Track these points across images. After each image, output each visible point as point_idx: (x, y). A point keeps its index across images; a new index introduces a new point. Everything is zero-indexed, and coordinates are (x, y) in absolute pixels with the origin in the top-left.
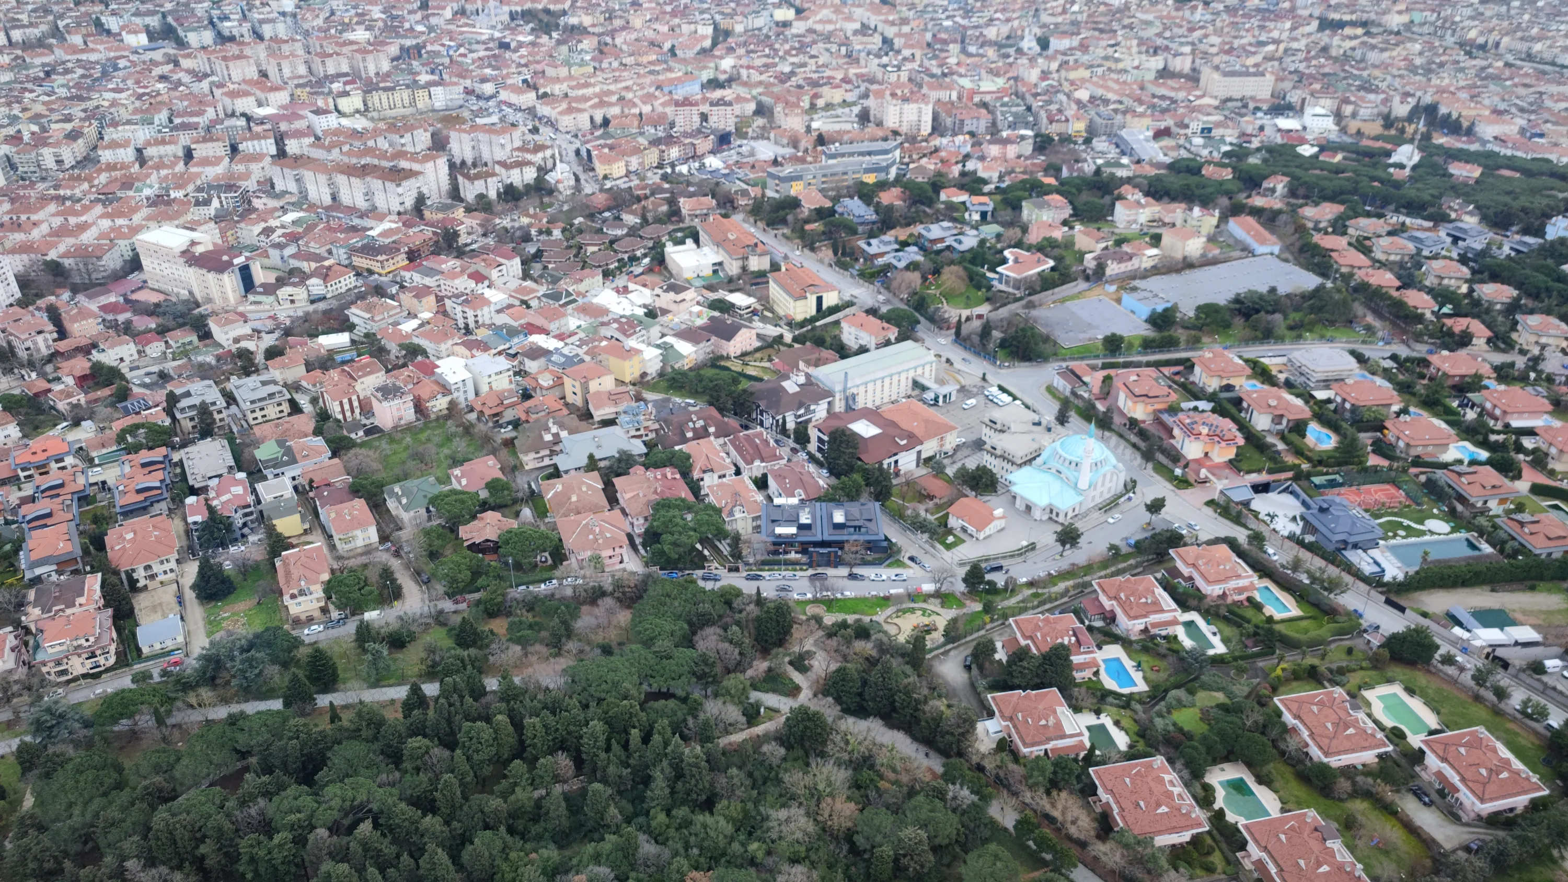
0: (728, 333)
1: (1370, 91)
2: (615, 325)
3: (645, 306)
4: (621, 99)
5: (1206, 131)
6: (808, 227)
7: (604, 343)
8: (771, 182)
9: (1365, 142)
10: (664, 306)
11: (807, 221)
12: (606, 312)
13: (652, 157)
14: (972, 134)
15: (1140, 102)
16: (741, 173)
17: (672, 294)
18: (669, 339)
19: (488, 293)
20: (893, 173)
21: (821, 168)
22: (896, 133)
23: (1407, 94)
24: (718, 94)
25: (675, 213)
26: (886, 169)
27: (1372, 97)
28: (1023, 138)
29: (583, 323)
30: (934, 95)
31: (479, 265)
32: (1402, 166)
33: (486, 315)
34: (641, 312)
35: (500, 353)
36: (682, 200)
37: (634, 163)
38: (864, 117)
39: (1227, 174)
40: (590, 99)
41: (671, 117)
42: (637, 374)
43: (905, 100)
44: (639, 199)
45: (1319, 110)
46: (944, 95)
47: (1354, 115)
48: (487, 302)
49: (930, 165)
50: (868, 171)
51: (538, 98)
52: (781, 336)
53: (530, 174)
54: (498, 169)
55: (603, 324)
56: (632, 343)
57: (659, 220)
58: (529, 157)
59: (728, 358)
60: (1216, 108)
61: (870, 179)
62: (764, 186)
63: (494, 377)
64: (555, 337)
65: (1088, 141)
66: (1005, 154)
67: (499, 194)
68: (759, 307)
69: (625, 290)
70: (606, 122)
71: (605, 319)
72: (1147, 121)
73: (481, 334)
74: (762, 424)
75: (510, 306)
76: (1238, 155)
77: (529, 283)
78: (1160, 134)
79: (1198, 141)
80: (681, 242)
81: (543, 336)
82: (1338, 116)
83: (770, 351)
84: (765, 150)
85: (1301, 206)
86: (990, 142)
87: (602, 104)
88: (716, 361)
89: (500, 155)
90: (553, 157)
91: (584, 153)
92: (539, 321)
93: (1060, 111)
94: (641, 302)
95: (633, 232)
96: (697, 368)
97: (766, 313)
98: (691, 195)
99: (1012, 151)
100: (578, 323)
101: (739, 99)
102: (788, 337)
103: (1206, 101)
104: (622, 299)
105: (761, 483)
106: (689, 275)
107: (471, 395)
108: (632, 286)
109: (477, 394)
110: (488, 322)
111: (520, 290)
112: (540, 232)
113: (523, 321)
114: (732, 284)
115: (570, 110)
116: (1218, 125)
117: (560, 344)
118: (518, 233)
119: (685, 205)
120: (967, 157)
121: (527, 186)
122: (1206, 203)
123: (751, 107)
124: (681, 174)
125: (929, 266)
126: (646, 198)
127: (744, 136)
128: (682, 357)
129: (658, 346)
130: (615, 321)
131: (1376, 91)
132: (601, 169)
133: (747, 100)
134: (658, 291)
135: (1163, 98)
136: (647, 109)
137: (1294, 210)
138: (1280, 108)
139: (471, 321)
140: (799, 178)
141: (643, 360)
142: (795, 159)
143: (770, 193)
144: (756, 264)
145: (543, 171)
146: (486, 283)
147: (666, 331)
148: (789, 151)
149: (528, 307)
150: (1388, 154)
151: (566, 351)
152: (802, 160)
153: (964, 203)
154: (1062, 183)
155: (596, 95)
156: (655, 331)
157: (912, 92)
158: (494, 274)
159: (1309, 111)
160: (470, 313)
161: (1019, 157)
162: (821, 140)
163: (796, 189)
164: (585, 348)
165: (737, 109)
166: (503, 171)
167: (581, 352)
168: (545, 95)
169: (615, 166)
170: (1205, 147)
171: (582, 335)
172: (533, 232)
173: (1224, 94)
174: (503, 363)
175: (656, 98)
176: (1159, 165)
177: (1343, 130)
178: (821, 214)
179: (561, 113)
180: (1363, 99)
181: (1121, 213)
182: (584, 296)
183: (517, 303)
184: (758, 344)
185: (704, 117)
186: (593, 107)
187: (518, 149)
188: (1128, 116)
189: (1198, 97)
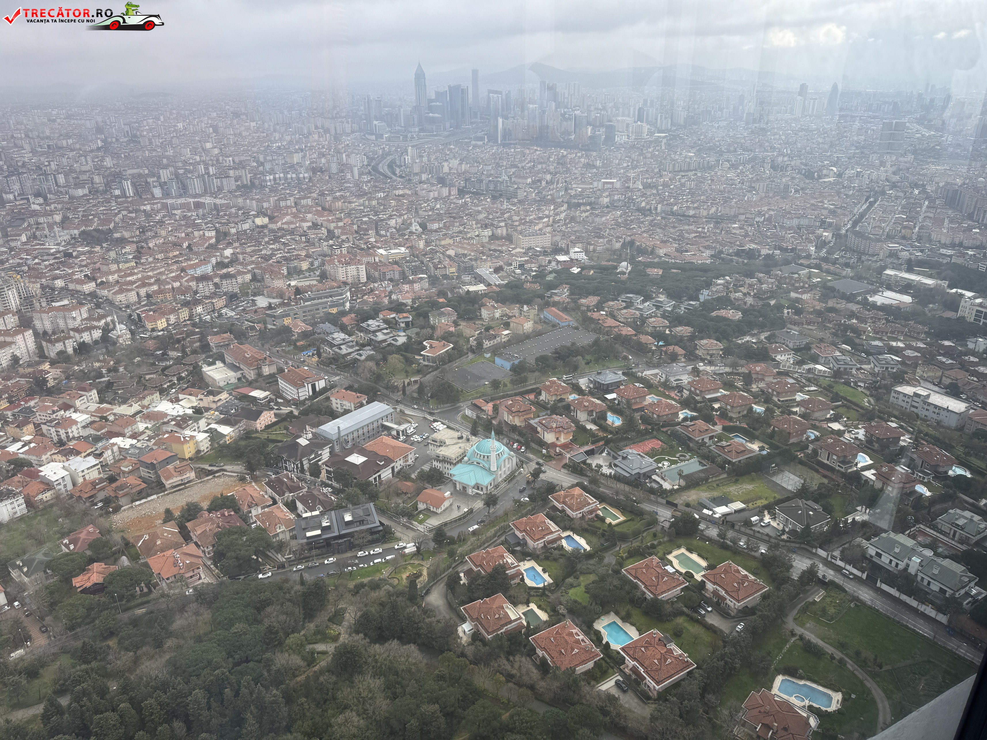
0: (256, 415)
1: (599, 237)
2: (173, 423)
3: (192, 407)
4: (158, 281)
5: (521, 266)
6: (298, 344)
7: (166, 436)
8: (268, 319)
9: (604, 263)
10: (206, 405)
11: (297, 340)
12: (166, 415)
13: (184, 314)
14: (391, 280)
15: (482, 253)
16: (248, 316)
17: (211, 397)
18: (213, 426)
19: (75, 416)
20: (348, 305)
21: (301, 307)
22: (345, 283)
23: (618, 238)
24: (225, 271)
25: (205, 347)
26: (343, 304)
27: (601, 240)
28: (421, 279)
29: (150, 426)
30: (365, 260)
31: (65, 398)
32: (624, 273)
33: (74, 431)
34: (190, 412)
35: (89, 455)
36: (209, 338)
37: (173, 318)
38: (324, 276)
39: (537, 286)
40: (135, 282)
41: (195, 288)
42: (193, 451)
43: (348, 264)
44: (178, 341)
45: (577, 249)
46: (371, 259)
47: (594, 251)
48: (75, 422)
49: (370, 299)
50: (331, 306)
51: (97, 285)
52: (291, 412)
53: (97, 334)
54: (72, 333)
55: (164, 423)
56: (188, 432)
57: (194, 352)
58: (95, 323)
59: (257, 431)
60: (524, 253)
61: (334, 311)
62: (265, 323)
63: (86, 472)
64: (129, 437)
65: (458, 277)
66: (413, 289)
67: (75, 350)
68: (274, 397)
69: (177, 400)
70: (148, 296)
71: (165, 420)
72: (489, 264)
73: (72, 444)
74: (286, 469)
75: (92, 423)
76: (541, 275)
77: (105, 405)
78: (497, 270)
79: (518, 271)
80: (213, 363)
81: (121, 439)
82: (587, 252)
83: (286, 423)
84: (262, 302)
85: (579, 299)
86: (403, 283)
87: (144, 285)
88: (248, 435)
89: (72, 324)
90: (113, 321)
91: (135, 316)
92: (116, 429)
93: (440, 262)
94: (190, 405)
95: (178, 361)
96: (236, 442)
97: (280, 400)
98: (216, 334)
99: (417, 286)
100: (145, 425)
101: (240, 273)
102: (296, 413)
103: (518, 250)
104: (175, 406)
105: (292, 506)
106: (222, 384)
107: (70, 487)
108: (181, 396)
109: (74, 484)
110: (76, 435)
111: (99, 410)
112: (109, 371)
113: (103, 431)
114: (252, 384)
115: (121, 291)
116: (527, 262)
117: (134, 442)
118: (93, 374)
119: (213, 341)
120: (391, 293)
121: (96, 342)
122: (528, 302)
123: (248, 277)
124: (206, 322)
125: (379, 356)
126: (184, 339)
127: (247, 294)
128: (224, 436)
129: (205, 432)
130: (172, 420)
131: (603, 237)
132: (149, 326)
133: (245, 273)
134: (200, 396)
135: (495, 250)
136: (177, 284)
137: (575, 301)
138: (557, 250)
139: (63, 436)
140: (288, 315)
141: (197, 442)
142: (282, 304)
143: (270, 326)
144: (266, 370)
145: (106, 330)
146: (72, 410)
147: (210, 421)
148: (277, 301)
149: (107, 420)
150: (616, 268)
151: (139, 445)
152: (288, 304)
153: (394, 318)
154: (449, 301)
155: (139, 280)
156: (202, 423)
157: (350, 259)
158: (78, 403)
159: (572, 251)
160: (62, 432)
161: (422, 289)
162: (298, 291)
163: (287, 321)
164: (153, 441)
165: (240, 279)
166: (76, 334)
167: (150, 444)
168: (102, 283)
169: (159, 322)
170: (522, 274)
171: (149, 432)
172: (104, 371)
173: (526, 245)
174: (92, 461)
175: (182, 278)
176: (499, 286)
177: (591, 259)
178: (305, 335)
179: (114, 294)
180: (597, 242)
181: (485, 313)
182: (148, 407)
183: (98, 419)
184: (274, 420)
185: (216, 285)
186: (136, 287)
187: (86, 319)
188: (478, 262)
189: (514, 249)
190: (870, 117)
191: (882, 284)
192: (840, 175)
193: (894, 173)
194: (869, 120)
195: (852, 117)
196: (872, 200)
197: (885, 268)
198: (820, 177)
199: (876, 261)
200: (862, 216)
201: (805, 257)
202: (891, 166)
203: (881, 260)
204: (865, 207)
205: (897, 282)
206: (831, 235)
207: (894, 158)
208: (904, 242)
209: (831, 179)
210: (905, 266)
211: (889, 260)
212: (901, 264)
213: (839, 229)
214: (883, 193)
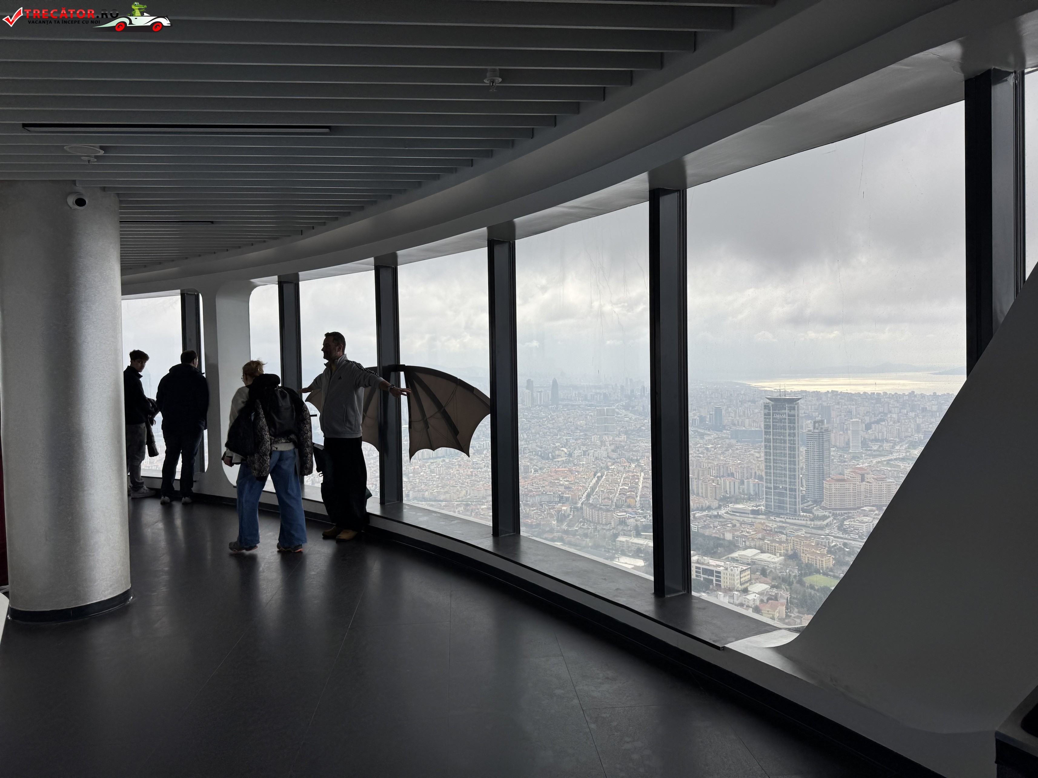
190: (587, 405)
191: (617, 550)
192: (570, 455)
193: (613, 451)
194: (587, 407)
195: (573, 405)
196: (599, 474)
197: (616, 536)
198: (554, 458)
199: (610, 530)
200: (593, 489)
201: (548, 531)
202: (610, 445)
203: (613, 528)
204: (594, 481)
205: (629, 547)
206: (569, 509)
207: (611, 438)
208: (630, 510)
209: (564, 459)
210: (633, 533)
211: (620, 528)
212: (630, 531)
213: (576, 503)
214: (607, 468)
